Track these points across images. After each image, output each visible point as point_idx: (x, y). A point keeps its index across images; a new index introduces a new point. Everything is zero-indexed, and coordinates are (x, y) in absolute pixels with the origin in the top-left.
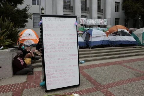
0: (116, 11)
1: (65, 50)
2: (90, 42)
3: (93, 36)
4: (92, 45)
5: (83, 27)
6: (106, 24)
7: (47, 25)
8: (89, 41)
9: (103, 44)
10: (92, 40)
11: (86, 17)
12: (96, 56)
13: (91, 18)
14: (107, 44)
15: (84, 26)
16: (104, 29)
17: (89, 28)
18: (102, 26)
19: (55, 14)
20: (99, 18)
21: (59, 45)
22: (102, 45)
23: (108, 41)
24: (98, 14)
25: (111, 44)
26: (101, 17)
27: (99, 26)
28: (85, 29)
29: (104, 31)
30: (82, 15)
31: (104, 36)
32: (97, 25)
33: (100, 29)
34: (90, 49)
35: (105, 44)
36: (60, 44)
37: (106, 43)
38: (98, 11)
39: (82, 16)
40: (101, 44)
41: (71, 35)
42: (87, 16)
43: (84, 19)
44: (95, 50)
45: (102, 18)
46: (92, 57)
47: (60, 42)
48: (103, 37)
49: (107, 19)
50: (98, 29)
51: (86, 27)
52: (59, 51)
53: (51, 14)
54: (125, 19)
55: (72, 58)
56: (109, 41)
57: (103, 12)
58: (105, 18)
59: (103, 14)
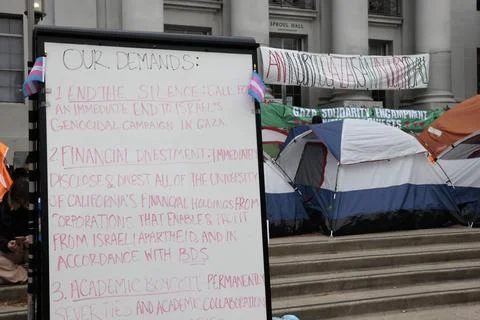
0: (479, 8)
1: (182, 252)
2: (329, 193)
3: (345, 157)
4: (342, 215)
5: (279, 101)
6: (421, 85)
7: (75, 91)
8: (324, 186)
9: (409, 206)
10: (342, 180)
11: (297, 42)
12: (370, 284)
13: (330, 48)
14: (435, 205)
16: (412, 113)
17: (320, 106)
19: (110, 26)
20: (378, 47)
21: (147, 218)
22: (401, 211)
23: (439, 186)
24: (371, 24)
25: (461, 206)
26: (390, 43)
27: (379, 96)
28: (296, 114)
29: (409, 127)
30: (276, 29)
31: (415, 156)
32: (366, 92)
33: (383, 112)
34: (332, 240)
35: (424, 207)
36: (157, 209)
37: (427, 203)
38: (372, 9)
39: (276, 39)
40: (396, 206)
41: (224, 154)
42: (305, 36)
43: (290, 52)
44: (361, 246)
45: (395, 45)
46: (343, 286)
47: (154, 200)
48: (409, 163)
49: (427, 56)
50: (373, 115)
51: (297, 103)
52: (148, 255)
53: (88, 24)
55: (229, 301)
56: (443, 189)
57: (398, 14)
58: (414, 50)
59: (400, 26)
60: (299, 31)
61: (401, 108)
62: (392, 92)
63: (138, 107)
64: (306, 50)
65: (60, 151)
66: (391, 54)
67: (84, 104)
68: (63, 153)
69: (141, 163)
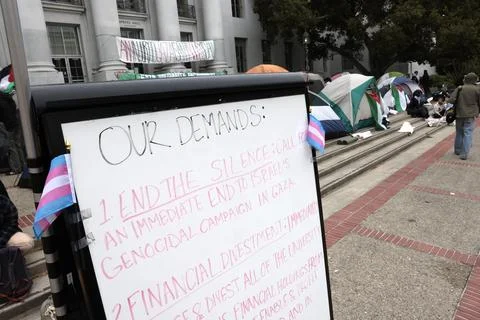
0: (234, 15)
11: (136, 33)
13: (158, 37)
15: (137, 69)
17: (156, 73)
18: (197, 66)
20: (185, 36)
24: (180, 23)
26: (191, 34)
27: (188, 65)
30: (124, 26)
32: (182, 64)
38: (180, 14)
39: (124, 32)
42: (142, 30)
43: (135, 40)
45: (194, 35)
49: (212, 42)
51: (141, 71)
54: (263, 41)
57: (195, 18)
58: (204, 38)
59: (195, 24)
60: (138, 27)
61: (200, 72)
62: (194, 63)
63: (214, 194)
64: (143, 38)
65: (125, 305)
66: (192, 40)
67: (146, 216)
68: (131, 307)
69: (227, 268)
